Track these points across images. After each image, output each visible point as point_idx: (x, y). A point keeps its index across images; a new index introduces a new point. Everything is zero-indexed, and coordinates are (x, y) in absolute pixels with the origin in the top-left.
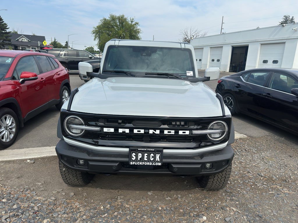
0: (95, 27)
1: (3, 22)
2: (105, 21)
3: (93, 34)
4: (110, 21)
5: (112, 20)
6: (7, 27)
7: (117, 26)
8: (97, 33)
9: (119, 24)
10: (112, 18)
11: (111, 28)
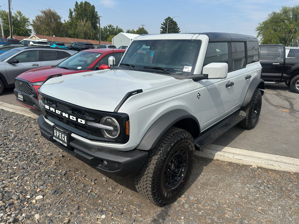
0: (261, 23)
1: (177, 26)
2: (274, 15)
3: (257, 30)
4: (281, 15)
5: (283, 13)
6: (179, 31)
7: (288, 19)
8: (262, 30)
9: (292, 17)
10: (284, 11)
11: (280, 22)
